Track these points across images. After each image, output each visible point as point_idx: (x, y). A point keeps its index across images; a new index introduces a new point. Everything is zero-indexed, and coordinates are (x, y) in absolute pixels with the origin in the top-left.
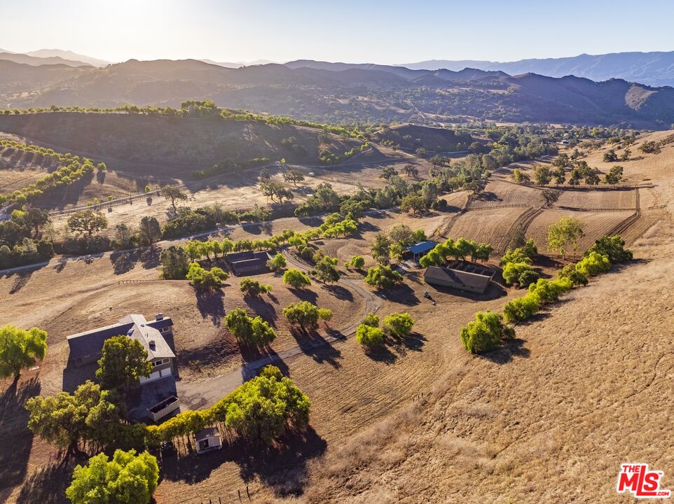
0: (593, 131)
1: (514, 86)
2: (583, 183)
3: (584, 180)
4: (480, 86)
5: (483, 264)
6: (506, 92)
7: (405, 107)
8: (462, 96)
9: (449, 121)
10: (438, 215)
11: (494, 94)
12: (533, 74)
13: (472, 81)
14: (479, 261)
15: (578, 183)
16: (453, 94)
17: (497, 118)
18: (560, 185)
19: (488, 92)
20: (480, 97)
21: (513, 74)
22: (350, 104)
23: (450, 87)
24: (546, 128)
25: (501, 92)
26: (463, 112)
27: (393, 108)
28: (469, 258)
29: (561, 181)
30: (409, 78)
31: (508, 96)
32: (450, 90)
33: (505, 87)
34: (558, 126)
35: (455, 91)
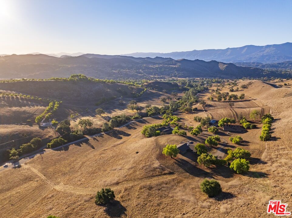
0: (214, 80)
1: (179, 64)
2: (232, 99)
3: (233, 99)
4: (166, 64)
5: (234, 124)
6: (176, 66)
7: (140, 73)
8: (161, 68)
9: (158, 78)
10: (198, 113)
11: (172, 67)
12: (185, 59)
13: (163, 62)
14: (232, 124)
15: (231, 100)
16: (157, 68)
17: (175, 76)
18: (225, 101)
19: (170, 66)
20: (167, 68)
21: (176, 59)
22: (118, 72)
23: (154, 65)
24: (195, 80)
25: (174, 66)
26: (162, 74)
27: (136, 74)
28: (229, 124)
29: (225, 99)
30: (138, 61)
31: (178, 68)
32: (155, 66)
33: (175, 64)
34: (198, 79)
35: (157, 66)
